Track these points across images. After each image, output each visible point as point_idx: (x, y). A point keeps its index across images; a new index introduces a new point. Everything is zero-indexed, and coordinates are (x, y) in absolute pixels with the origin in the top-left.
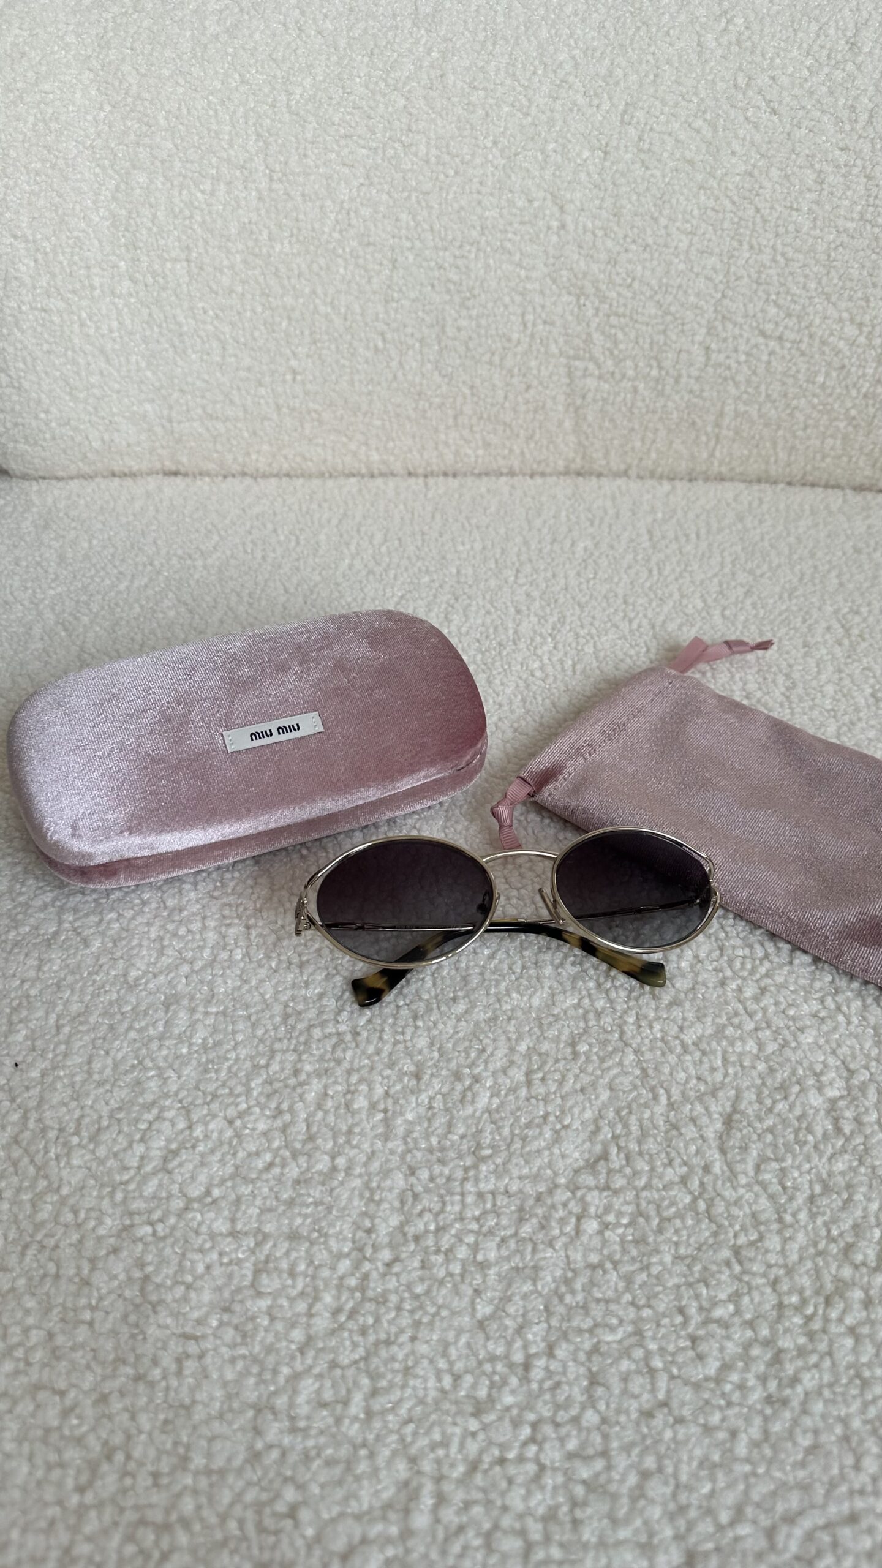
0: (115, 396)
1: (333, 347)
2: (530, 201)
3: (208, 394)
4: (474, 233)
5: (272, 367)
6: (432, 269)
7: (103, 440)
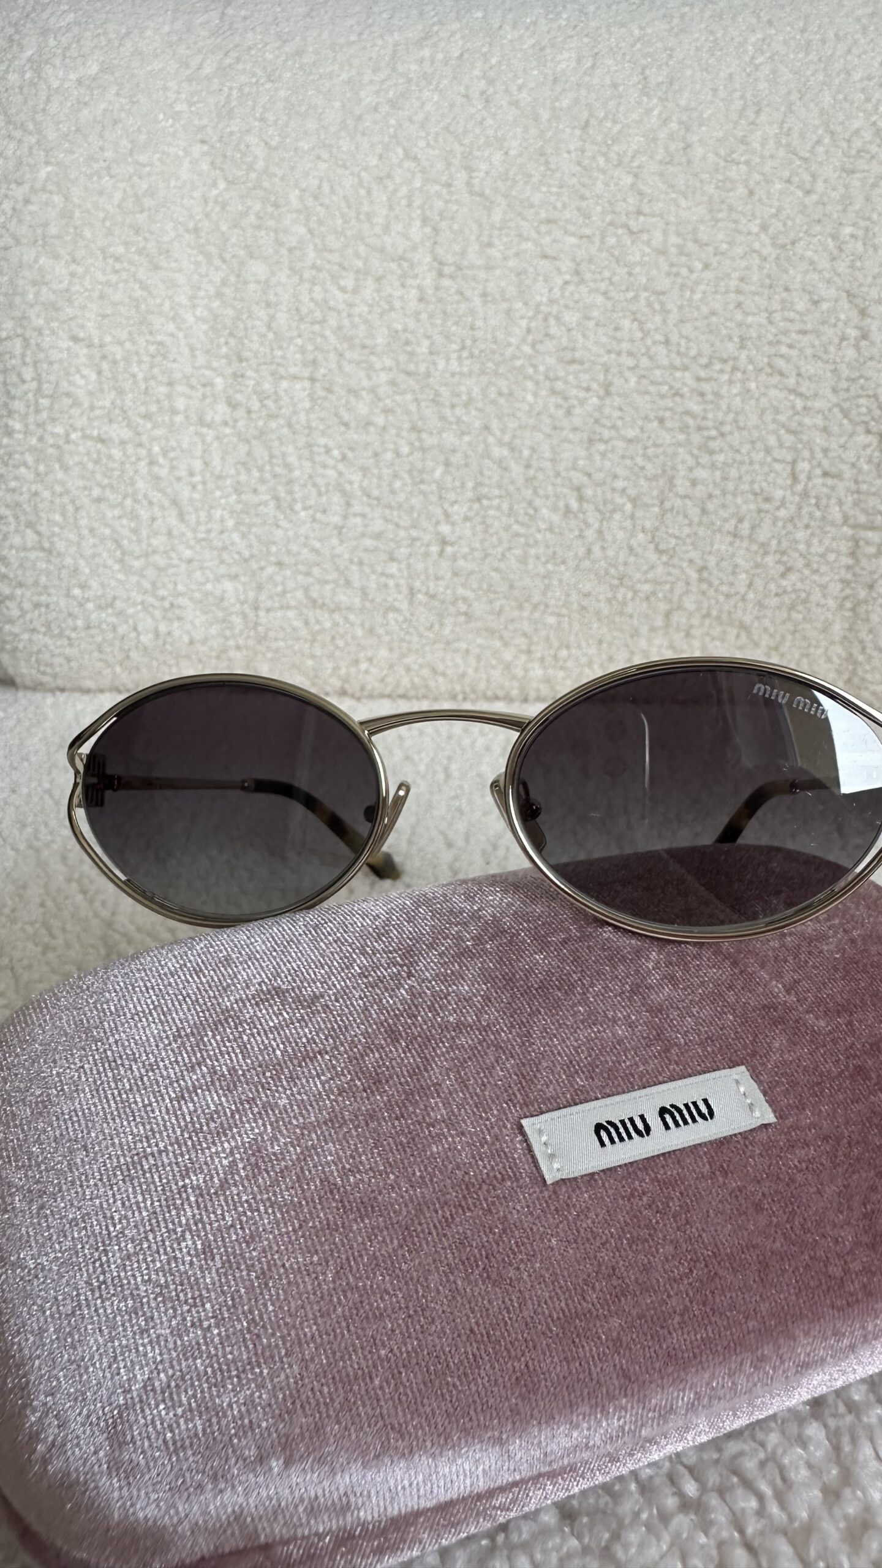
0: (183, 567)
1: (505, 506)
2: (816, 303)
3: (316, 571)
4: (731, 348)
5: (414, 533)
6: (662, 397)
7: (157, 634)
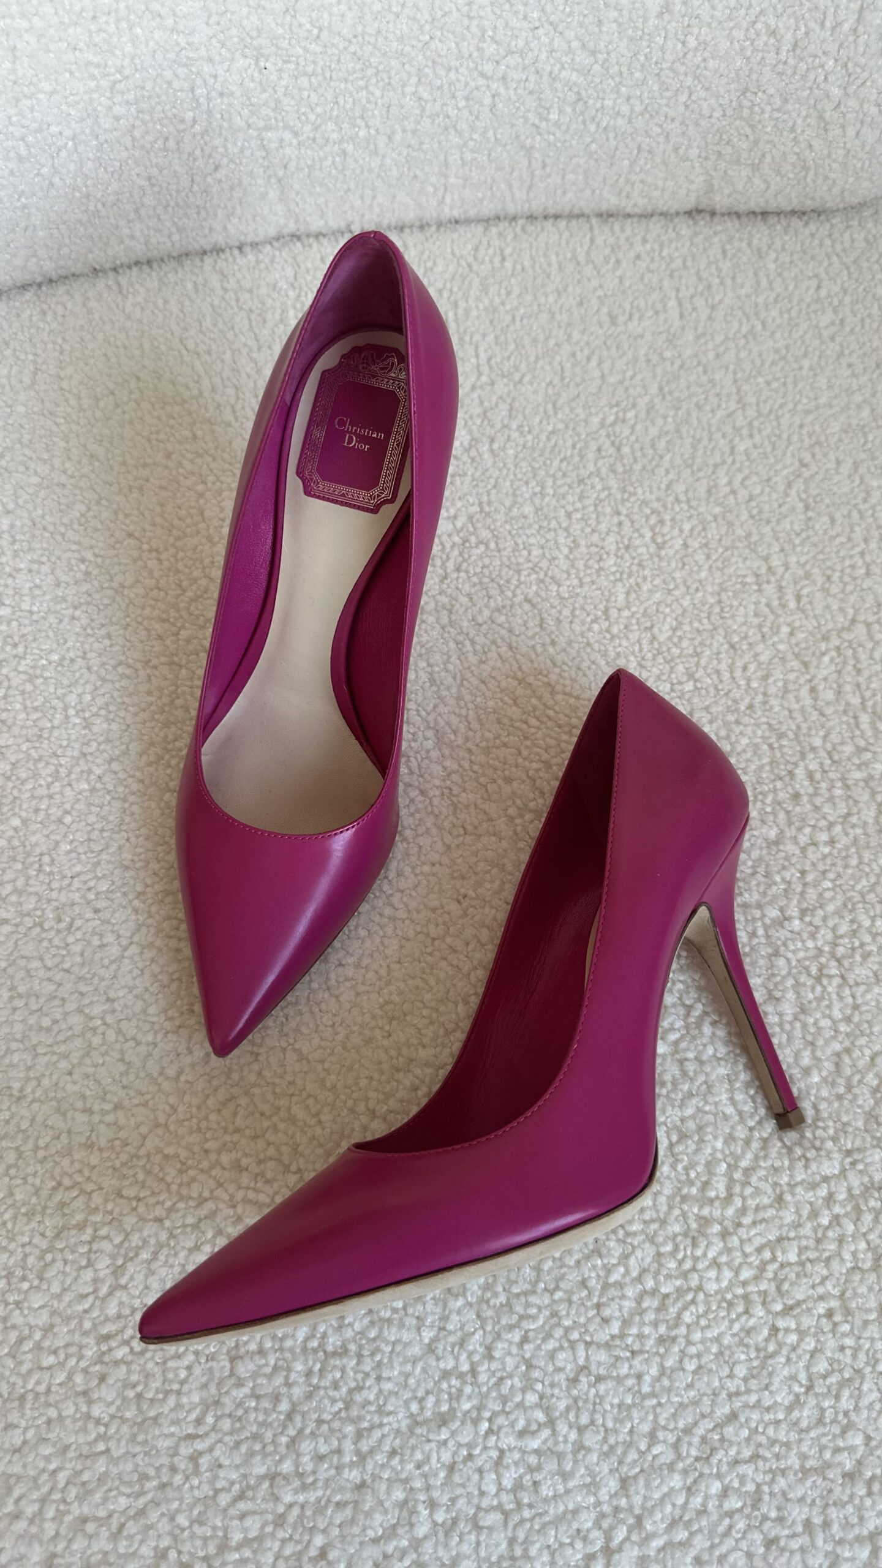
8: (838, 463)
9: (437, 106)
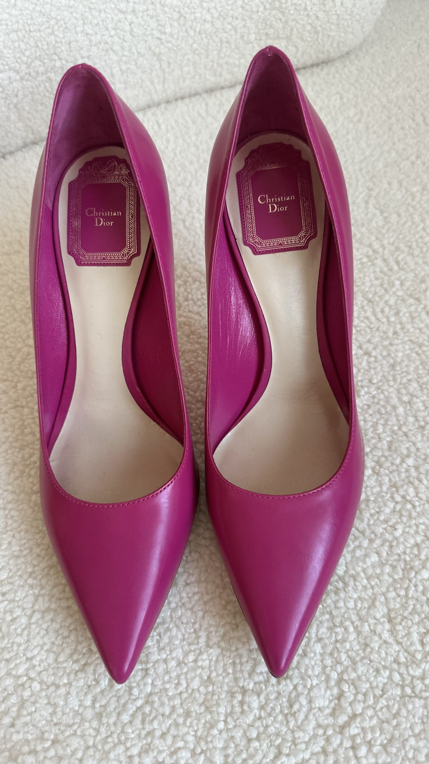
8: (390, 184)
9: (99, 37)
